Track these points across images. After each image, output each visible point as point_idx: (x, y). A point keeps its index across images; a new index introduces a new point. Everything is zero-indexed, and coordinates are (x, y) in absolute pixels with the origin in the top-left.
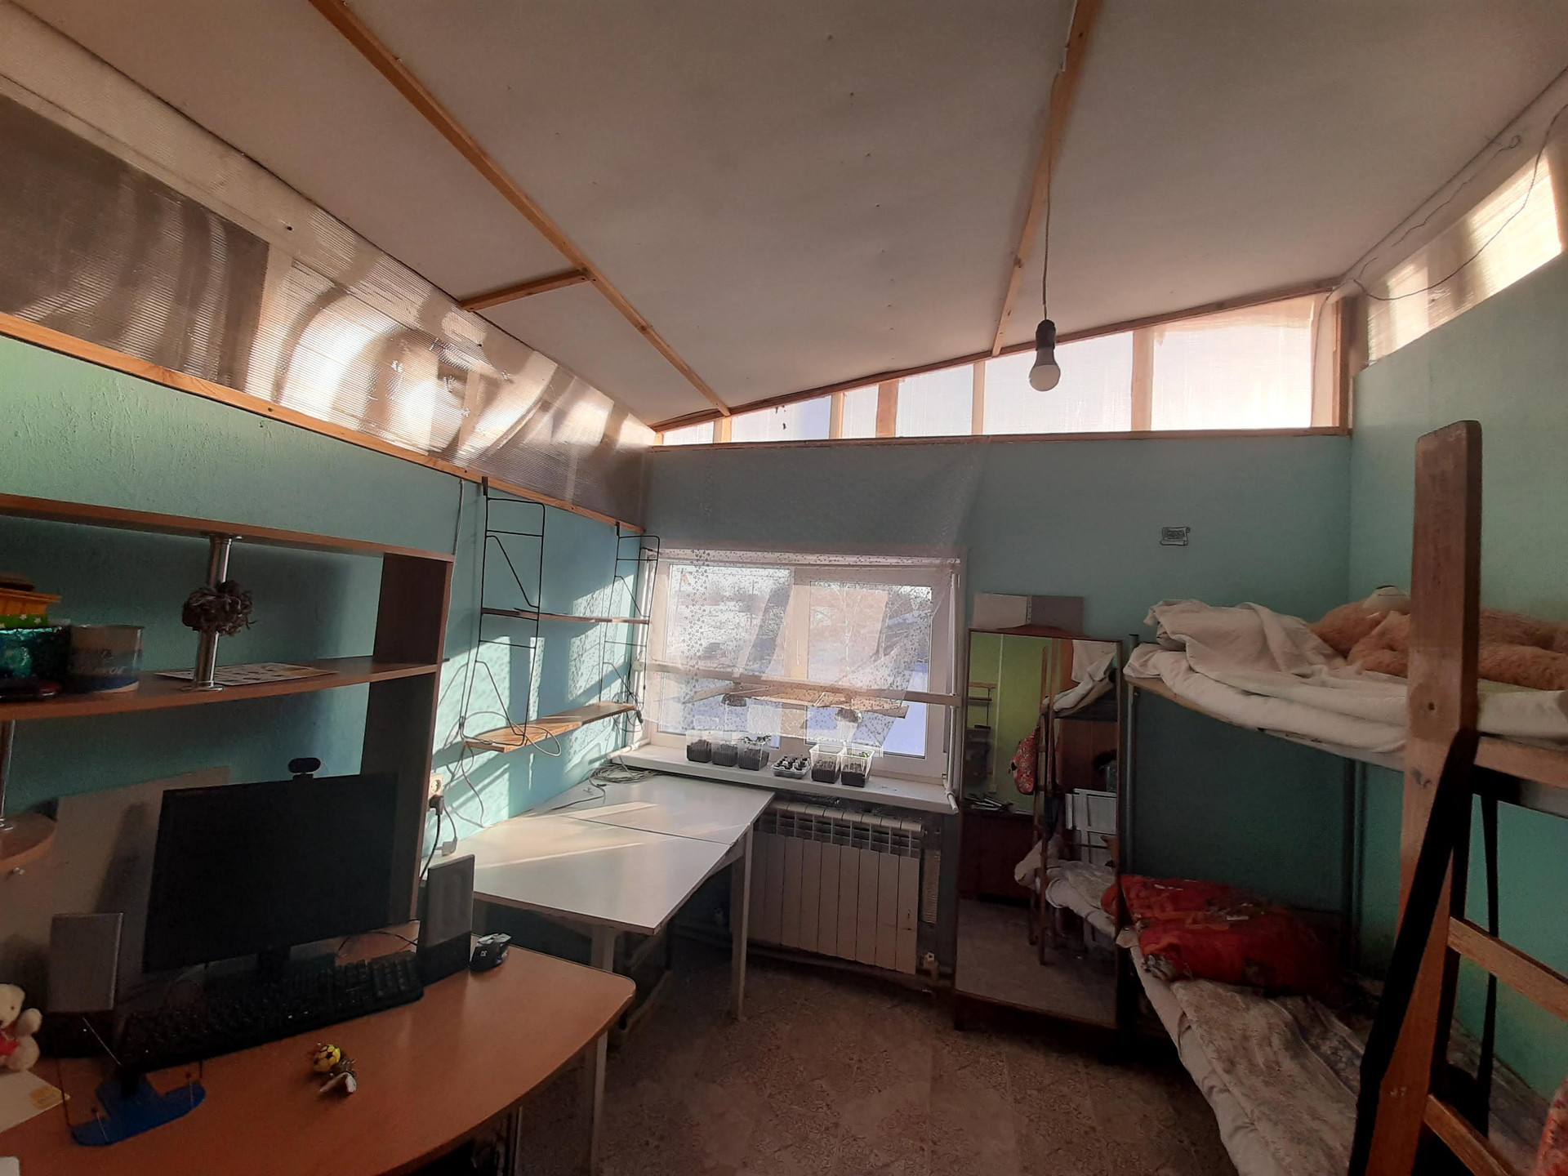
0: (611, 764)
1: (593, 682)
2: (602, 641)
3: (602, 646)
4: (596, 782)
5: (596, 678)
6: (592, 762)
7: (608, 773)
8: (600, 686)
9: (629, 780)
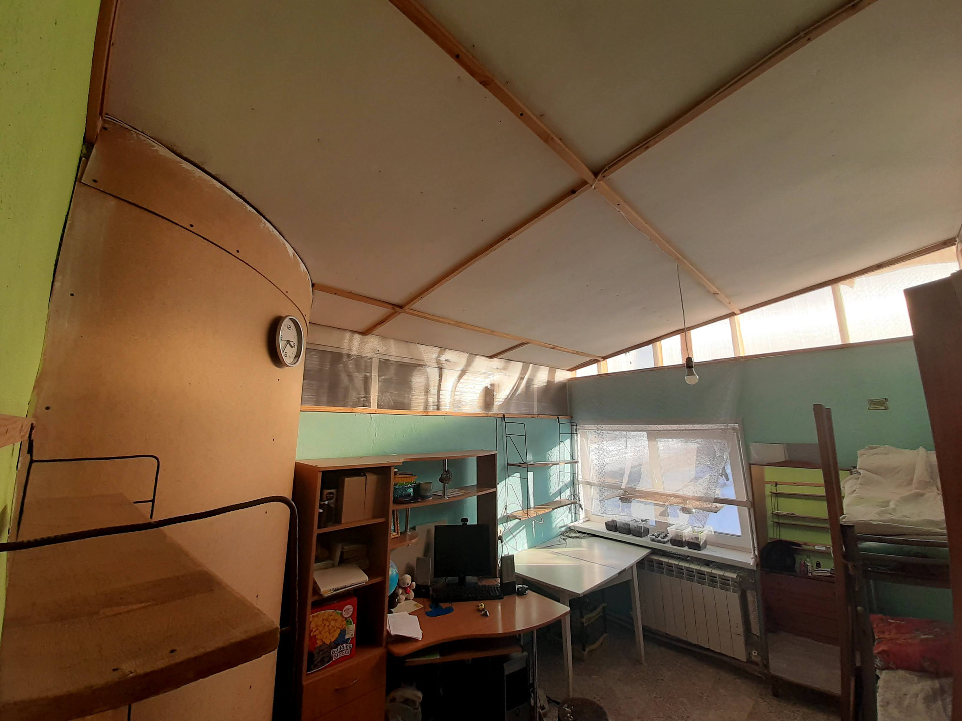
0: (570, 529)
1: (557, 490)
2: (558, 471)
3: (558, 473)
4: (563, 537)
5: (558, 488)
6: (561, 527)
7: (568, 533)
8: (560, 492)
9: (577, 537)
